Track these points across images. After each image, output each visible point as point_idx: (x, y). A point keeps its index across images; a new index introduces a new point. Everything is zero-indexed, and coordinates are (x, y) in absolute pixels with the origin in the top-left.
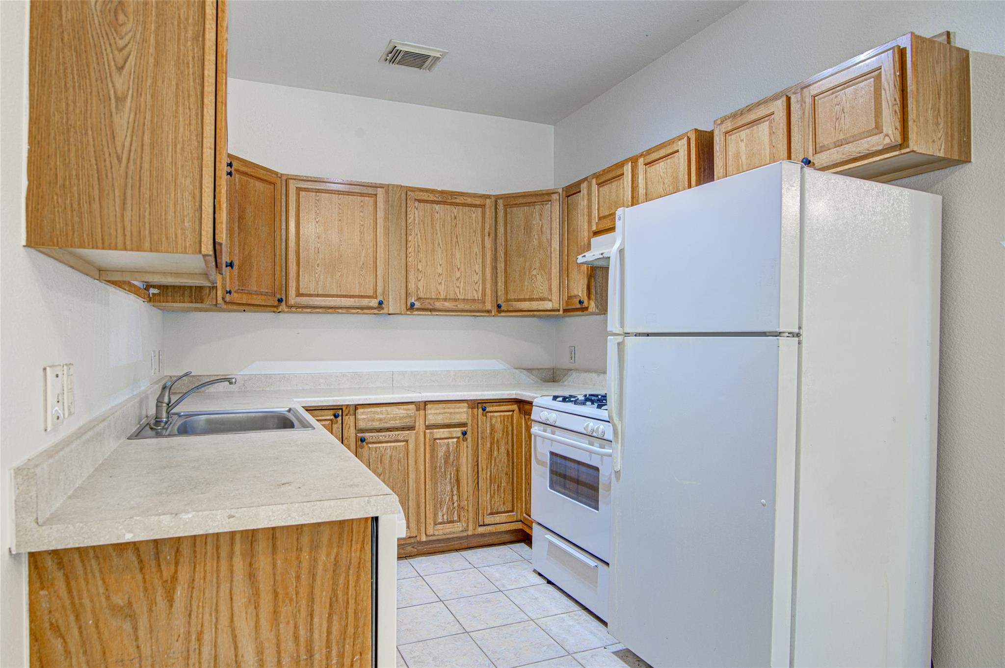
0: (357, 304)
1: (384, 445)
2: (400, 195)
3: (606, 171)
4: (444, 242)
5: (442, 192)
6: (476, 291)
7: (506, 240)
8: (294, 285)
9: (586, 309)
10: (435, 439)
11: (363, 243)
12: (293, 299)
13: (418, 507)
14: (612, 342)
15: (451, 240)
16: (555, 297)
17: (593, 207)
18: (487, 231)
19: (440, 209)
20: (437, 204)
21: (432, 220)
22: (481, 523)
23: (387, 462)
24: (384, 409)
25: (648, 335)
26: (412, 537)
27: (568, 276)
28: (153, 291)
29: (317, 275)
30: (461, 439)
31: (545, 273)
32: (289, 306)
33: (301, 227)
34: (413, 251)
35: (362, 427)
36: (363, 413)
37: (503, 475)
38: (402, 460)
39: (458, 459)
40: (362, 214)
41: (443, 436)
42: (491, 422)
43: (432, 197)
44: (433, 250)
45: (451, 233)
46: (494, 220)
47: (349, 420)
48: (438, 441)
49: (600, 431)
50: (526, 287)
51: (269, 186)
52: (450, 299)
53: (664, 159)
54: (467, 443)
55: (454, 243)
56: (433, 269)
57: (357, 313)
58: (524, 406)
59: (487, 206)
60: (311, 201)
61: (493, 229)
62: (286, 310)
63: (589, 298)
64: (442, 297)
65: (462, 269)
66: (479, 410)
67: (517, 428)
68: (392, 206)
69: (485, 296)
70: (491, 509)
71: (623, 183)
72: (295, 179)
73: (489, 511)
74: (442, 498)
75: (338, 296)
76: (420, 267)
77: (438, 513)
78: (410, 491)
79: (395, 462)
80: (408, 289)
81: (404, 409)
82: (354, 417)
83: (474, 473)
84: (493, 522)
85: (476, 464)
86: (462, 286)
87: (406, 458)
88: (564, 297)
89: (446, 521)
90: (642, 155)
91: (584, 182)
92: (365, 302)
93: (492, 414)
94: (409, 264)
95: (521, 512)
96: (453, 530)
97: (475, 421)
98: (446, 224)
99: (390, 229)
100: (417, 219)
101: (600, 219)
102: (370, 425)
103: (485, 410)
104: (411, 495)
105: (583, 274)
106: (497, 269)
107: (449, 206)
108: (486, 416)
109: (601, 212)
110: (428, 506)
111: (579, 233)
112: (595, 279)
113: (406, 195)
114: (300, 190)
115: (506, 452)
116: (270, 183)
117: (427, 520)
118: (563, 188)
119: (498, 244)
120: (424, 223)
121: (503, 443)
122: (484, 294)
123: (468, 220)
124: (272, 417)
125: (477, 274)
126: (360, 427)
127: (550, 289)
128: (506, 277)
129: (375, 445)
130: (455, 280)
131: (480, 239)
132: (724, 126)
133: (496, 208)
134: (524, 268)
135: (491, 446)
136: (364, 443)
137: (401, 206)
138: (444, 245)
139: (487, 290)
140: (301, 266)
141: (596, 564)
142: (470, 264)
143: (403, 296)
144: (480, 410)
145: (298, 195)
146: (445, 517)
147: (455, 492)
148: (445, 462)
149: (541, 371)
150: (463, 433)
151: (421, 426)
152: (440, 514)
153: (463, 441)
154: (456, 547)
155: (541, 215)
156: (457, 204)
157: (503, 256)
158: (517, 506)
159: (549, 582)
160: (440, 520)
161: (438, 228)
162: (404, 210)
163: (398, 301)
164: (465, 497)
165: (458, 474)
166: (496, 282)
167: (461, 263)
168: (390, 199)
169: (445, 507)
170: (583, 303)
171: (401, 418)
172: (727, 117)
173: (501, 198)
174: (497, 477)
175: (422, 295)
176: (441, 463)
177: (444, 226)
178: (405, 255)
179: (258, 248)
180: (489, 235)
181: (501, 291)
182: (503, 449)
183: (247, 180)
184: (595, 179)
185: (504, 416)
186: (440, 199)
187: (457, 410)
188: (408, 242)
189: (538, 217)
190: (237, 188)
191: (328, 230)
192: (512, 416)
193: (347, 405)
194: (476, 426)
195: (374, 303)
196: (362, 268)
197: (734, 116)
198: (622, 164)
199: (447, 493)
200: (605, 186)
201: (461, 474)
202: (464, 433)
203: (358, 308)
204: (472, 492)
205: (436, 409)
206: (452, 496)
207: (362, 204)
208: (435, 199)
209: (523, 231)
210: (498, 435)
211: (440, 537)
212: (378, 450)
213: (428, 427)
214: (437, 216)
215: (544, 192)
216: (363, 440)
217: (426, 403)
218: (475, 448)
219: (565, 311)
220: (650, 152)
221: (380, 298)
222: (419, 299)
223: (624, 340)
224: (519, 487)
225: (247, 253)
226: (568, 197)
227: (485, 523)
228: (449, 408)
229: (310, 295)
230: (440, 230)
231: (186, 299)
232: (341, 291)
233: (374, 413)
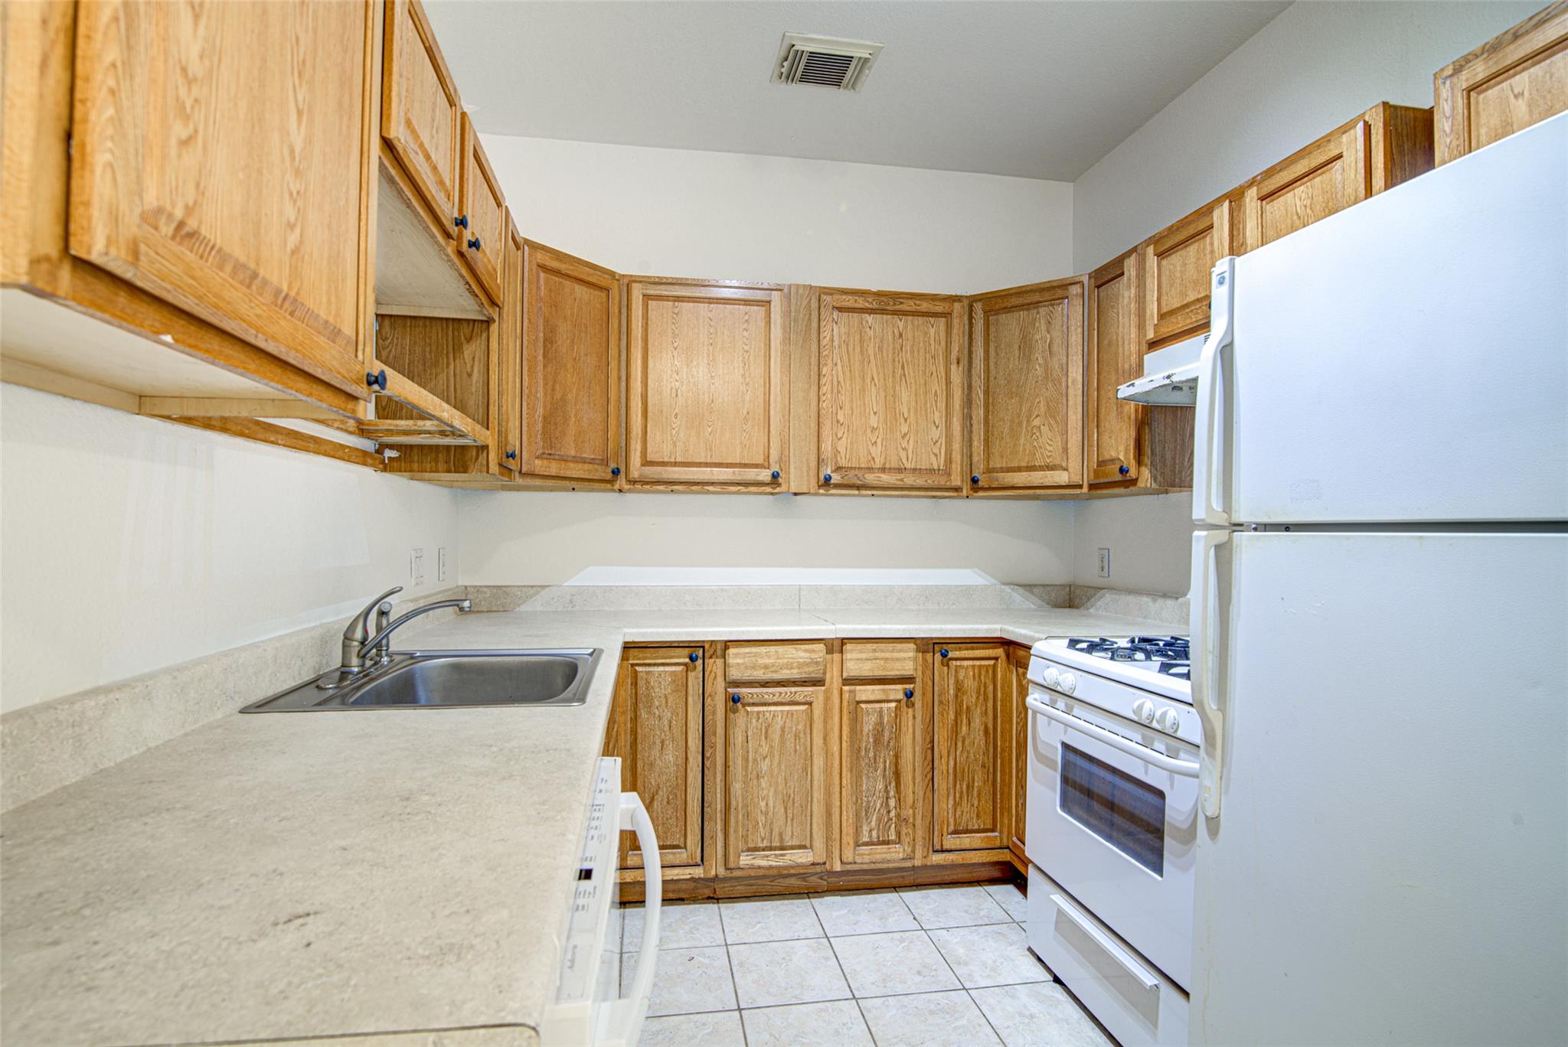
0: (738, 478)
1: (773, 708)
2: (809, 302)
3: (1174, 229)
4: (881, 375)
5: (879, 294)
6: (936, 455)
7: (987, 370)
8: (639, 447)
9: (1133, 482)
10: (858, 702)
11: (747, 380)
12: (636, 469)
13: (829, 814)
14: (1201, 543)
15: (894, 372)
16: (1074, 464)
17: (1148, 297)
18: (954, 357)
19: (875, 323)
20: (870, 314)
21: (861, 341)
22: (937, 847)
23: (776, 737)
24: (772, 649)
25: (1288, 528)
26: (818, 864)
27: (1098, 426)
28: (389, 454)
29: (674, 432)
30: (903, 703)
31: (1057, 422)
32: (630, 481)
33: (649, 358)
34: (829, 391)
35: (735, 677)
36: (736, 655)
37: (978, 768)
38: (802, 735)
39: (897, 738)
40: (745, 334)
41: (872, 698)
42: (956, 676)
43: (861, 303)
44: (863, 390)
45: (894, 360)
46: (966, 338)
47: (715, 665)
48: (863, 706)
49: (1169, 721)
50: (1021, 448)
51: (597, 293)
52: (890, 469)
53: (1306, 179)
54: (914, 711)
55: (898, 376)
56: (863, 419)
57: (738, 493)
58: (1015, 652)
59: (955, 314)
60: (665, 315)
61: (966, 352)
62: (626, 487)
63: (1139, 462)
64: (878, 464)
65: (912, 419)
66: (936, 656)
67: (1002, 689)
68: (796, 320)
69: (951, 463)
70: (955, 826)
71: (1212, 244)
72: (641, 282)
73: (952, 828)
74: (868, 802)
75: (707, 465)
76: (841, 418)
77: (861, 827)
78: (815, 787)
79: (790, 737)
80: (821, 453)
81: (806, 651)
82: (723, 660)
83: (926, 763)
84: (959, 847)
85: (930, 746)
86: (911, 447)
87: (809, 731)
88: (1091, 464)
89: (876, 840)
90: (1252, 183)
91: (1129, 256)
92: (751, 474)
93: (958, 663)
94: (823, 412)
95: (1009, 833)
96: (888, 857)
97: (929, 673)
98: (885, 345)
99: (792, 358)
100: (836, 339)
101: (1162, 316)
102: (747, 675)
103: (946, 656)
104: (816, 795)
105: (1127, 420)
106: (971, 418)
107: (889, 316)
108: (948, 665)
109: (1163, 304)
110: (844, 813)
111: (1121, 349)
112: (1150, 429)
113: (819, 300)
114: (649, 299)
115: (982, 728)
116: (601, 288)
117: (844, 837)
118: (1090, 274)
119: (975, 378)
120: (847, 345)
121: (977, 713)
122: (949, 460)
123: (921, 339)
124: (561, 664)
125: (937, 427)
126: (732, 678)
127: (1065, 450)
128: (987, 432)
129: (756, 709)
130: (899, 437)
131: (942, 369)
132: (1464, 75)
133: (971, 318)
134: (1019, 415)
135: (956, 717)
136: (739, 704)
137: (809, 319)
138: (882, 380)
139: (954, 454)
140: (649, 419)
141: (1156, 982)
142: (926, 411)
143: (813, 464)
144: (938, 656)
145: (646, 307)
146: (874, 833)
147: (892, 793)
148: (875, 742)
149: (1049, 588)
150: (906, 694)
151: (835, 678)
152: (865, 829)
153: (908, 706)
154: (895, 882)
155: (1049, 323)
156: (905, 313)
157: (982, 396)
158: (1002, 822)
159: (1057, 980)
160: (866, 839)
161: (871, 352)
162: (815, 325)
163: (805, 473)
164: (910, 800)
165: (897, 761)
166: (971, 440)
167: (909, 409)
168: (793, 309)
169: (875, 817)
170: (1127, 471)
171: (800, 666)
172: (1470, 57)
173: (980, 300)
174: (966, 770)
175: (843, 463)
176: (868, 742)
177: (880, 349)
178: (816, 398)
179: (578, 389)
180: (958, 363)
181: (979, 454)
182: (977, 723)
183: (560, 283)
184: (1152, 247)
185: (980, 666)
186: (875, 305)
187: (896, 655)
188: (822, 377)
189: (1043, 327)
190: (542, 294)
191: (692, 361)
192: (994, 667)
193: (712, 642)
194: (930, 683)
195: (765, 475)
196: (746, 420)
197: (1493, 48)
198: (1208, 209)
199: (877, 793)
200: (1173, 256)
201: (902, 762)
202: (909, 695)
203: (739, 484)
204: (921, 794)
205: (861, 651)
206: (887, 798)
207: (746, 317)
208: (867, 305)
209: (1017, 352)
210: (969, 699)
211: (865, 867)
212: (761, 716)
213: (847, 681)
214: (871, 333)
215: (1055, 284)
216: (735, 700)
217: (843, 641)
218: (928, 720)
219: (1092, 487)
220: (1270, 173)
221: (775, 468)
222: (838, 469)
223: (1230, 539)
224: (1006, 790)
225: (558, 396)
226: (1098, 287)
227: (945, 847)
228: (882, 651)
229: (663, 464)
230: (875, 356)
231: (441, 466)
232: (711, 456)
233: (756, 655)
